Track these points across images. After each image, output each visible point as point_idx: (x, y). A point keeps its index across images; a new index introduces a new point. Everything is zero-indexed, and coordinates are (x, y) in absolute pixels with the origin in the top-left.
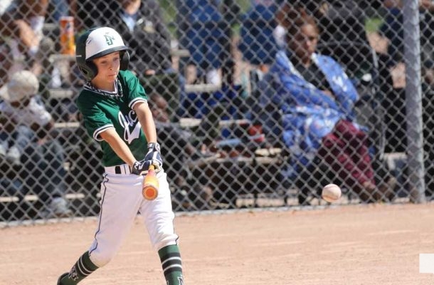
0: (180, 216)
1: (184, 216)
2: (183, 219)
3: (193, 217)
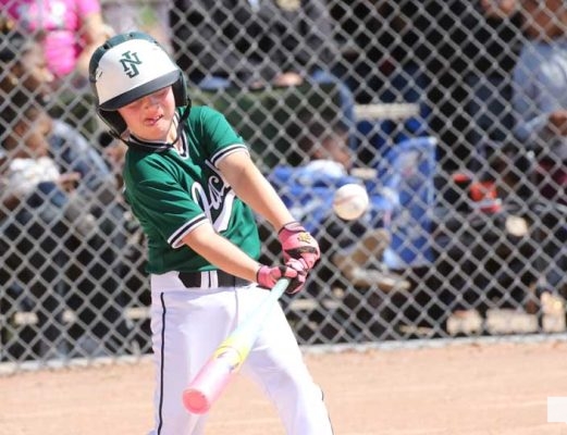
0: (343, 352)
1: (350, 351)
2: (349, 357)
3: (367, 352)
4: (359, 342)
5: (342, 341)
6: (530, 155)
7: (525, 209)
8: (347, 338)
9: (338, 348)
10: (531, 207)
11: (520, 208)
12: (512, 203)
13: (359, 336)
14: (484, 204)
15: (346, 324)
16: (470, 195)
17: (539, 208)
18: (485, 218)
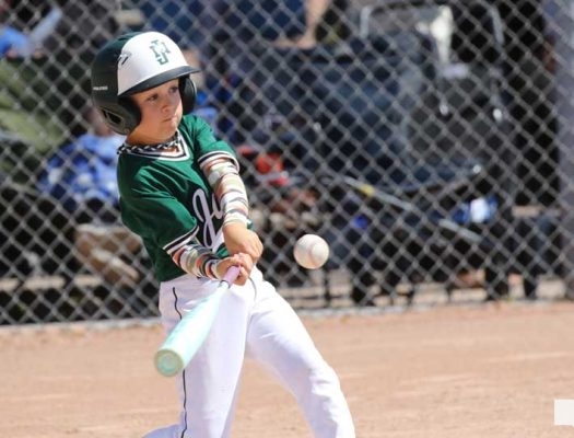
4: (145, 317)
5: (128, 316)
6: (317, 127)
7: (313, 182)
8: (133, 313)
9: (124, 323)
10: (319, 179)
11: (307, 180)
12: (300, 175)
13: (144, 312)
14: (271, 177)
15: (131, 299)
16: (257, 168)
17: (326, 181)
18: (272, 191)
